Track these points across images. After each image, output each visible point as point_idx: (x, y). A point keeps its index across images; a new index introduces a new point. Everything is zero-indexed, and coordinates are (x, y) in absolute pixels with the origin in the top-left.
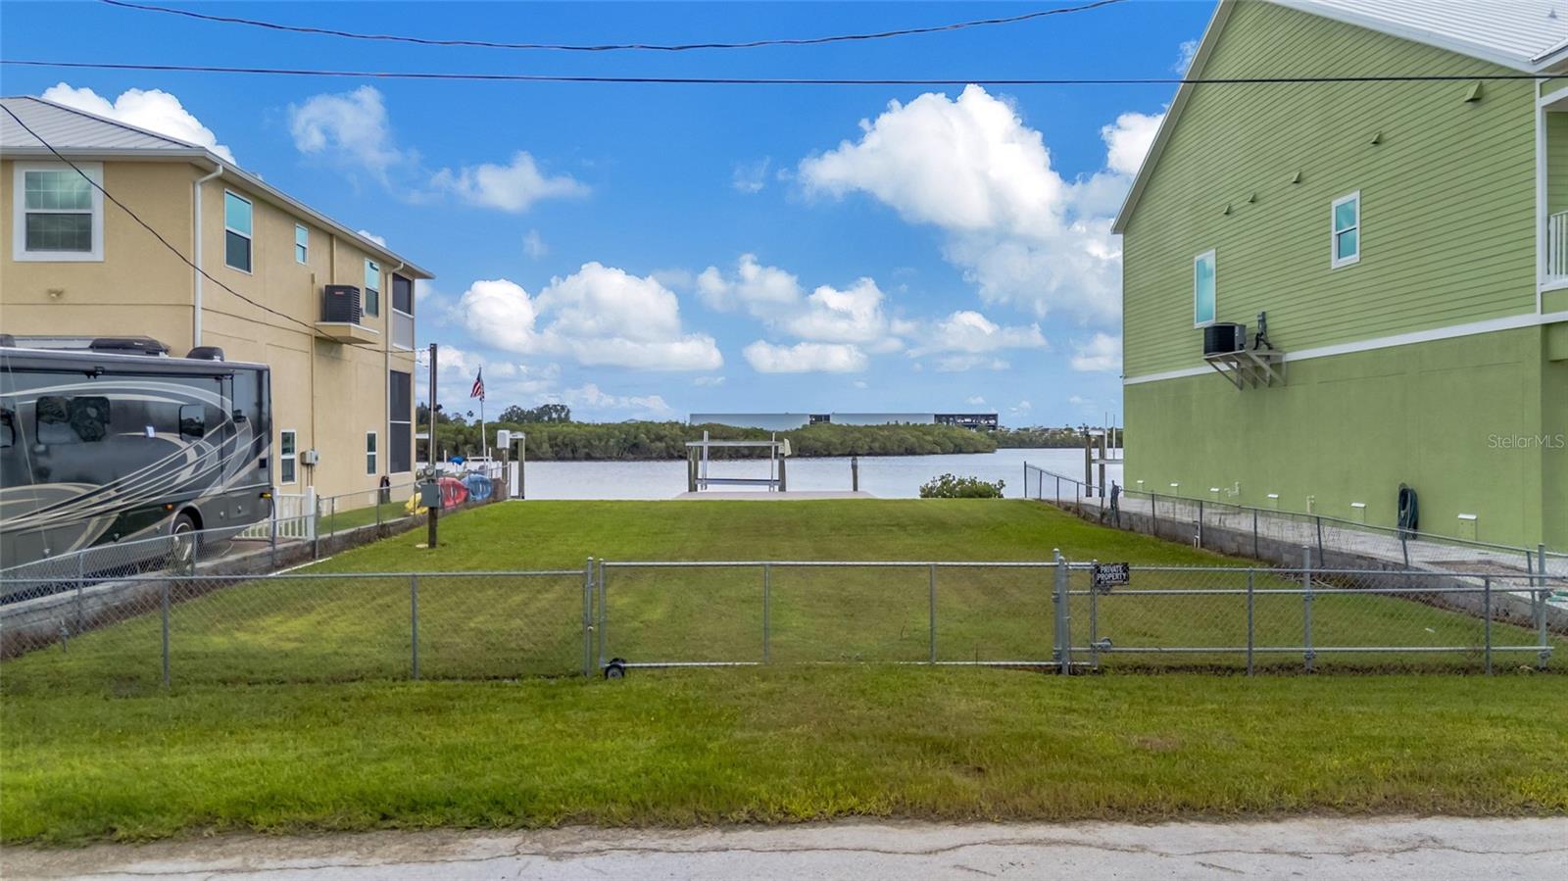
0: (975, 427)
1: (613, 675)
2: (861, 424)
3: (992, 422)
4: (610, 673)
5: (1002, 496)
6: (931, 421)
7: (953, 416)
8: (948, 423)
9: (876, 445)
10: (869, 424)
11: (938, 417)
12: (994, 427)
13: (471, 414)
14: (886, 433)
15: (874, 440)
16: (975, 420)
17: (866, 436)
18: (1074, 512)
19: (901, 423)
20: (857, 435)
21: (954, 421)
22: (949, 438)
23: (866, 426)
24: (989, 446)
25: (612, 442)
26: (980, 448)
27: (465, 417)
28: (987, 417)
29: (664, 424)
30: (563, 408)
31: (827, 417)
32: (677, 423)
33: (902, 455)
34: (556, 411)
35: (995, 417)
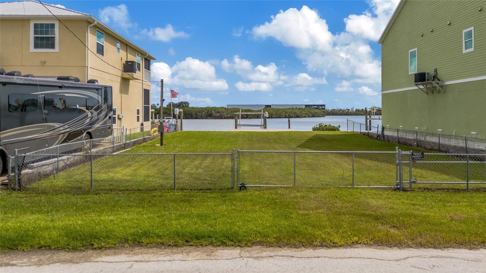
0: (318, 109)
1: (243, 189)
2: (282, 108)
3: (323, 107)
4: (242, 188)
5: (340, 130)
6: (304, 107)
7: (311, 105)
8: (309, 107)
9: (287, 114)
10: (284, 108)
11: (306, 106)
12: (324, 109)
14: (290, 111)
15: (286, 113)
16: (318, 107)
17: (284, 111)
18: (367, 135)
19: (294, 108)
20: (281, 111)
21: (311, 107)
22: (310, 113)
23: (283, 109)
24: (323, 115)
25: (203, 113)
26: (320, 115)
28: (322, 106)
29: (220, 108)
31: (270, 106)
32: (224, 107)
33: (295, 117)
34: (185, 104)
35: (324, 105)
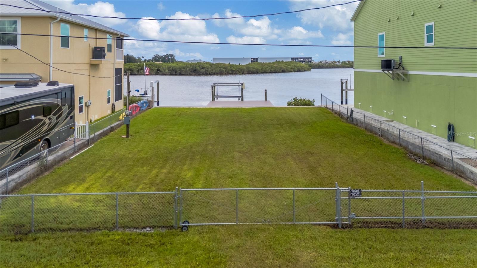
6: (290, 60)
7: (297, 58)
9: (273, 69)
12: (310, 62)
13: (143, 57)
16: (305, 60)
17: (269, 67)
22: (296, 67)
24: (309, 69)
26: (306, 70)
27: (141, 58)
28: (308, 58)
30: (172, 55)
33: (281, 72)
34: (170, 56)
35: (311, 58)
